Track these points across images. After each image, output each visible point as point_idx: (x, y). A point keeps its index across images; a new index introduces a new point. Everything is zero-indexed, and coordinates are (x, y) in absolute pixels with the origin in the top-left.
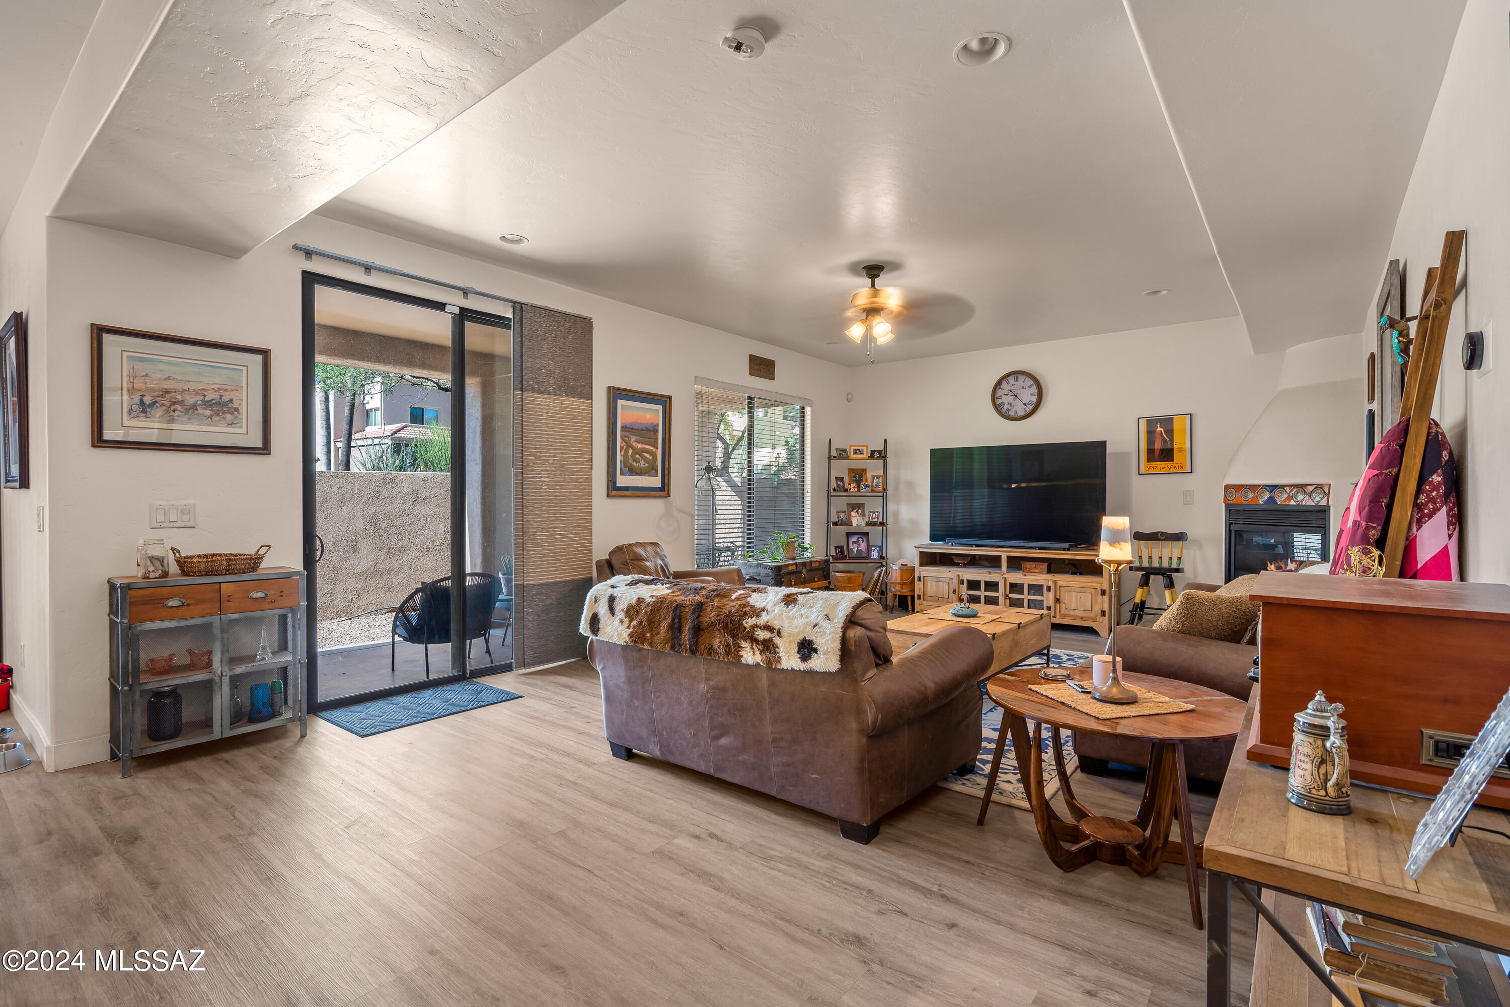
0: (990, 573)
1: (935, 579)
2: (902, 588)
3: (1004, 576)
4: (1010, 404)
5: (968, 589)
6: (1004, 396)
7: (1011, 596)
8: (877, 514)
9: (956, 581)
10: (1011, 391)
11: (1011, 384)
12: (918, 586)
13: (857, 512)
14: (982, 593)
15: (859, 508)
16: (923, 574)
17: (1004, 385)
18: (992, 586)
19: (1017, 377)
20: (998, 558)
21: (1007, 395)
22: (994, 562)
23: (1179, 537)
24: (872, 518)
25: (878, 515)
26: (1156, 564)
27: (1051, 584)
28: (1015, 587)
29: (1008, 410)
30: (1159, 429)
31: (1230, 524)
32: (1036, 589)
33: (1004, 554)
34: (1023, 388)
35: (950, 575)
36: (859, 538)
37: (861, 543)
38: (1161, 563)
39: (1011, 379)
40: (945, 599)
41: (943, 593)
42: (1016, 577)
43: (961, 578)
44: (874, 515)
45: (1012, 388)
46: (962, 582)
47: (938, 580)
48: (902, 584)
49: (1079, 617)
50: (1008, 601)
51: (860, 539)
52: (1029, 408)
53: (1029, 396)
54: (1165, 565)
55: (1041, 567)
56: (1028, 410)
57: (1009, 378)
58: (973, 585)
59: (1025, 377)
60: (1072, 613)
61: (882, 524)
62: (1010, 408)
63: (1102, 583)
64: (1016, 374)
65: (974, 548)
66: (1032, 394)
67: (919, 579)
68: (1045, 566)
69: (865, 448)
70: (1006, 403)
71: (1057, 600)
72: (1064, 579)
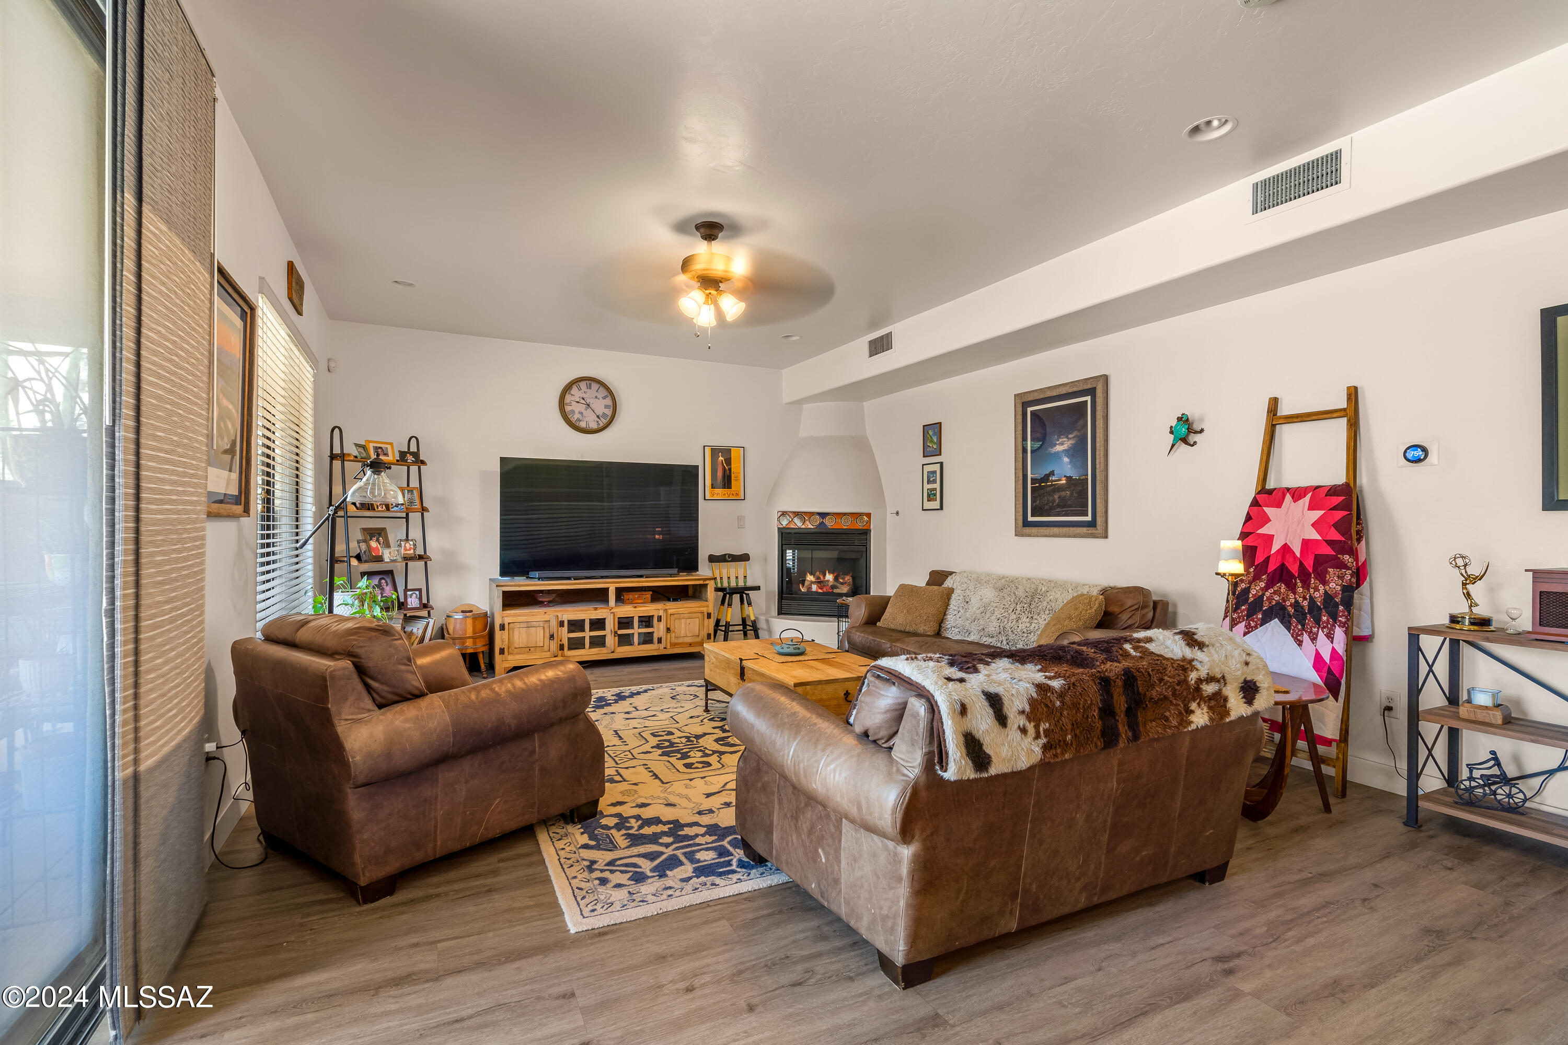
0: (596, 609)
1: (525, 625)
2: (475, 643)
3: (612, 611)
4: (581, 413)
5: (570, 631)
6: (574, 403)
7: (621, 632)
8: (411, 543)
9: (554, 623)
10: (583, 399)
11: (582, 391)
12: (500, 639)
13: (378, 540)
14: (587, 634)
15: (380, 534)
16: (507, 620)
17: (574, 390)
18: (598, 624)
19: (590, 385)
20: (605, 591)
21: (578, 402)
22: (600, 596)
23: (745, 558)
24: (406, 550)
25: (415, 545)
26: (733, 584)
27: (661, 613)
28: (625, 623)
29: (579, 420)
30: (721, 458)
31: (782, 545)
32: (647, 621)
33: (611, 586)
34: (596, 397)
35: (546, 618)
36: (381, 579)
37: (385, 587)
38: (737, 583)
39: (583, 385)
40: (538, 649)
41: (536, 642)
42: (626, 610)
43: (560, 619)
44: (407, 545)
45: (584, 396)
46: (561, 624)
47: (529, 626)
48: (474, 638)
49: (687, 643)
50: (617, 638)
51: (383, 581)
52: (603, 421)
53: (601, 406)
54: (741, 584)
55: (644, 597)
56: (601, 425)
57: (580, 384)
58: (576, 625)
59: (598, 386)
60: (681, 641)
61: (421, 557)
62: (581, 418)
63: (708, 606)
64: (590, 380)
65: (573, 581)
66: (606, 407)
67: (502, 627)
68: (648, 595)
69: (389, 447)
70: (577, 412)
71: (668, 630)
72: (673, 607)
